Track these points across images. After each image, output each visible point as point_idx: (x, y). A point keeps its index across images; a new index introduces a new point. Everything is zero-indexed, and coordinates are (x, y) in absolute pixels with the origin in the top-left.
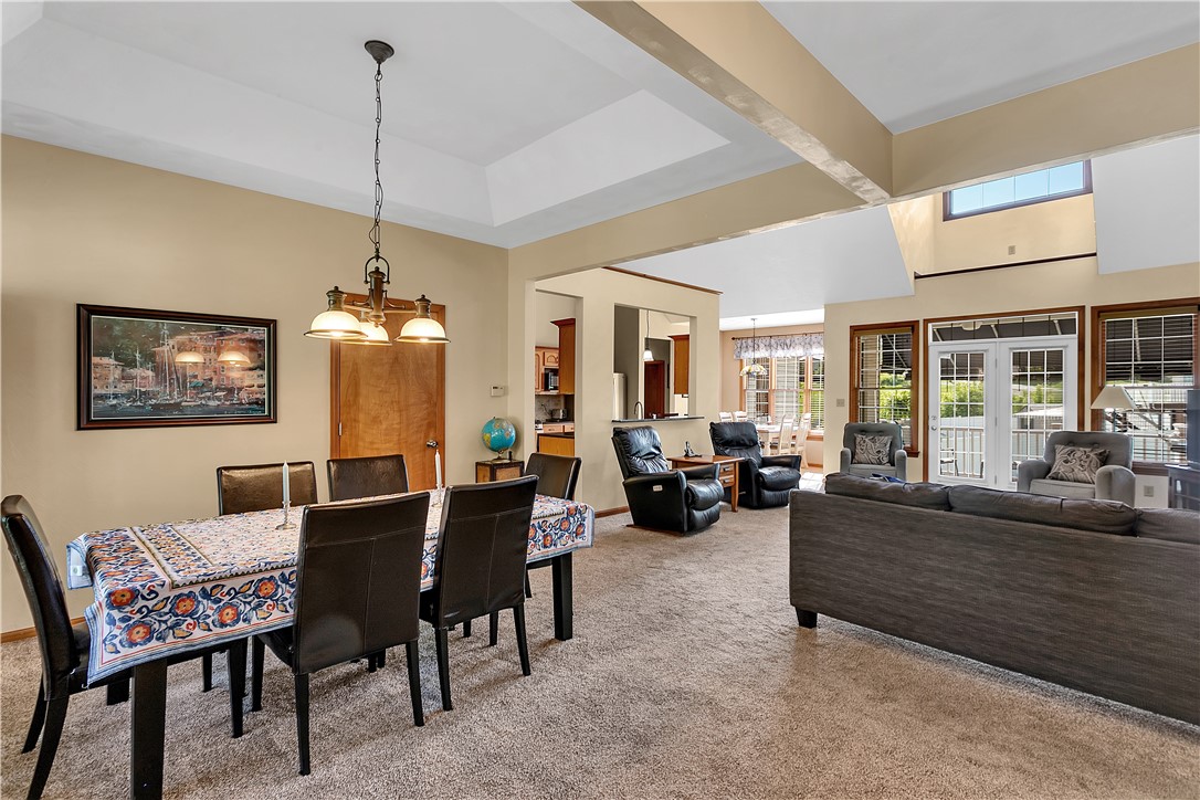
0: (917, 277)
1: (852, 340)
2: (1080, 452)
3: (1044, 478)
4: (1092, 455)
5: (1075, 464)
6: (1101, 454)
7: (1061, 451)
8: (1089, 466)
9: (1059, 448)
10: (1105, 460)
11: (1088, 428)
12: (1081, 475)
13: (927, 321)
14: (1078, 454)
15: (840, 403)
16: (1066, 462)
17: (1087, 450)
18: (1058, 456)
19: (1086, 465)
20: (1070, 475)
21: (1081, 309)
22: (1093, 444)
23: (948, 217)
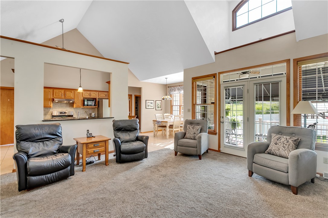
0: (216, 54)
1: (193, 84)
2: (283, 138)
3: (264, 152)
4: (290, 141)
5: (280, 146)
6: (295, 141)
7: (275, 137)
8: (288, 147)
9: (273, 135)
10: (297, 145)
11: (292, 125)
12: (283, 153)
13: (220, 73)
14: (283, 140)
15: (189, 111)
16: (276, 144)
17: (288, 137)
18: (272, 140)
19: (286, 147)
20: (278, 152)
21: (288, 61)
22: (292, 134)
23: (234, 29)
